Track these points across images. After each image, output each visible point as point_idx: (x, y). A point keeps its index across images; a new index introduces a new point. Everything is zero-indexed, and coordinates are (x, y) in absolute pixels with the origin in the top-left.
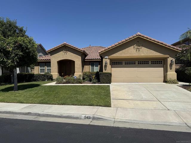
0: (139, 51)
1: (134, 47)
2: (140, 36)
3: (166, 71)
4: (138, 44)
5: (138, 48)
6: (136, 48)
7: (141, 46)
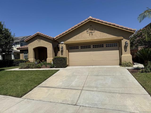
0: (92, 34)
1: (87, 31)
2: (92, 19)
3: (121, 54)
4: (91, 28)
5: (91, 32)
6: (89, 32)
7: (94, 30)
